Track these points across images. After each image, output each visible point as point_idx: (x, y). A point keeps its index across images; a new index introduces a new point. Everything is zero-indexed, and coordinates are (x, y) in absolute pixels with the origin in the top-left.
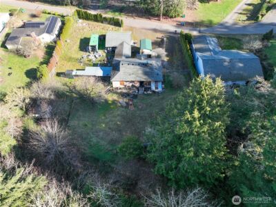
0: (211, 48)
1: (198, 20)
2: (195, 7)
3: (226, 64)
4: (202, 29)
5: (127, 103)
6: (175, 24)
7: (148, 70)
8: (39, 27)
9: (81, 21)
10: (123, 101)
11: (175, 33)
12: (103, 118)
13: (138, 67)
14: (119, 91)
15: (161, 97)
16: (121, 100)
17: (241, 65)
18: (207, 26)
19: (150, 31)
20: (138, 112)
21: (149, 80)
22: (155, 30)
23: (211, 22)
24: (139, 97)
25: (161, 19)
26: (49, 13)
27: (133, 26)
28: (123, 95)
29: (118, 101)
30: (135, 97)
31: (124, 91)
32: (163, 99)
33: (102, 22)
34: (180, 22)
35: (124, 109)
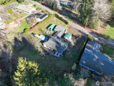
0: (93, 49)
1: (103, 34)
2: (105, 27)
3: (94, 60)
4: (102, 38)
5: (43, 55)
6: (90, 32)
7: (58, 46)
8: (39, 15)
9: (55, 18)
10: (43, 53)
11: (87, 35)
12: (31, 56)
13: (55, 43)
14: (45, 49)
15: (58, 59)
16: (42, 53)
17: (102, 64)
18: (105, 38)
19: (77, 31)
20: (44, 61)
21: (56, 50)
22: (80, 31)
23: (108, 37)
24: (49, 55)
25: (86, 28)
26: (48, 12)
27: (72, 26)
28: (45, 51)
29: (41, 53)
30: (48, 54)
31: (47, 50)
32: (58, 60)
33: (62, 21)
34: (93, 31)
35: (40, 57)
